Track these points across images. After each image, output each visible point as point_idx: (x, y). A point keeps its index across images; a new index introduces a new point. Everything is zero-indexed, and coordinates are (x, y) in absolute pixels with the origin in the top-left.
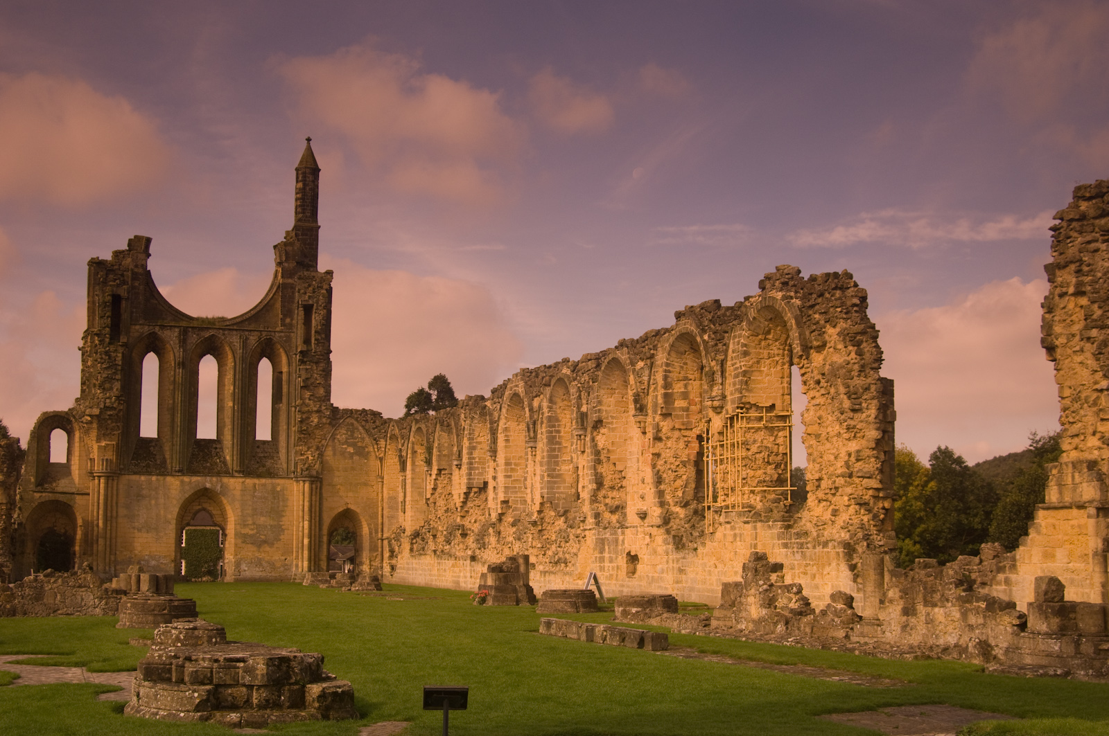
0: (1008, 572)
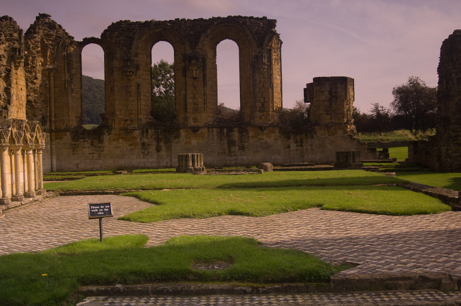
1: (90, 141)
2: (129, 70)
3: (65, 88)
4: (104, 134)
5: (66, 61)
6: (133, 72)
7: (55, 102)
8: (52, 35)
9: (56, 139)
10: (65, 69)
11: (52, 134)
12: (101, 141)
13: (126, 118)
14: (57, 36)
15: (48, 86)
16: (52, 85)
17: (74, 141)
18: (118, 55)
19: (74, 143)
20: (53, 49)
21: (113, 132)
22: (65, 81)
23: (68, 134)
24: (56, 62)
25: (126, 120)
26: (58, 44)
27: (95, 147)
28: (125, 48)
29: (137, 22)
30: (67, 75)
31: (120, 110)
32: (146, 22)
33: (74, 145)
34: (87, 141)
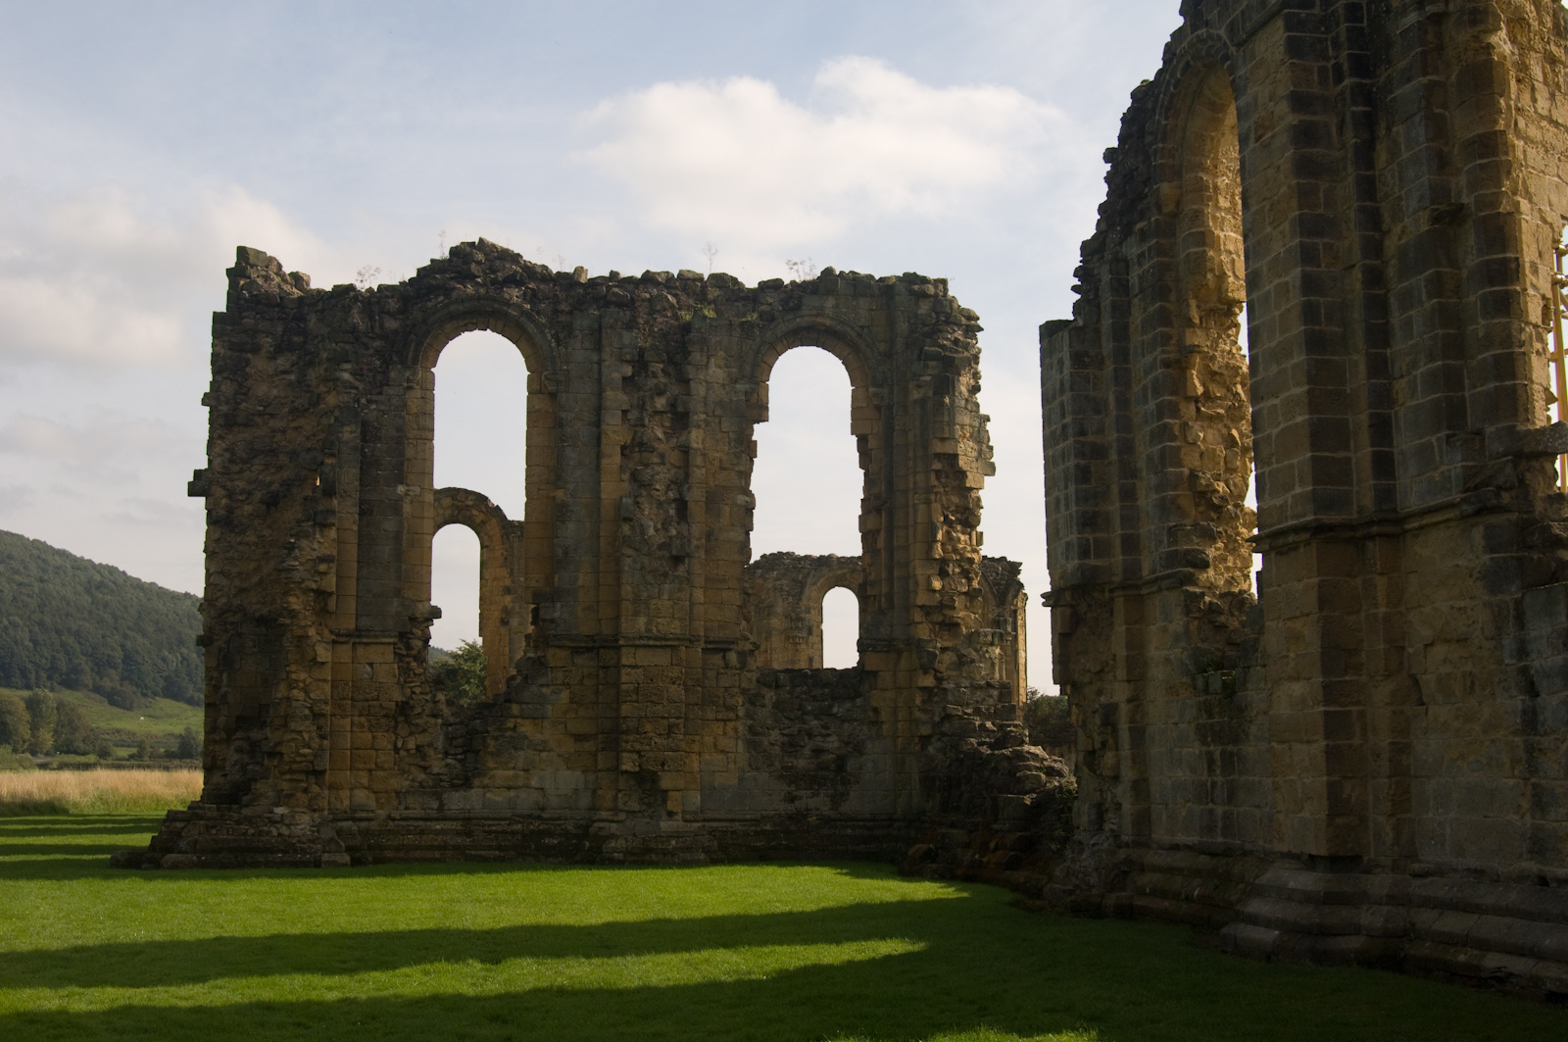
29: (806, 556)
32: (822, 557)
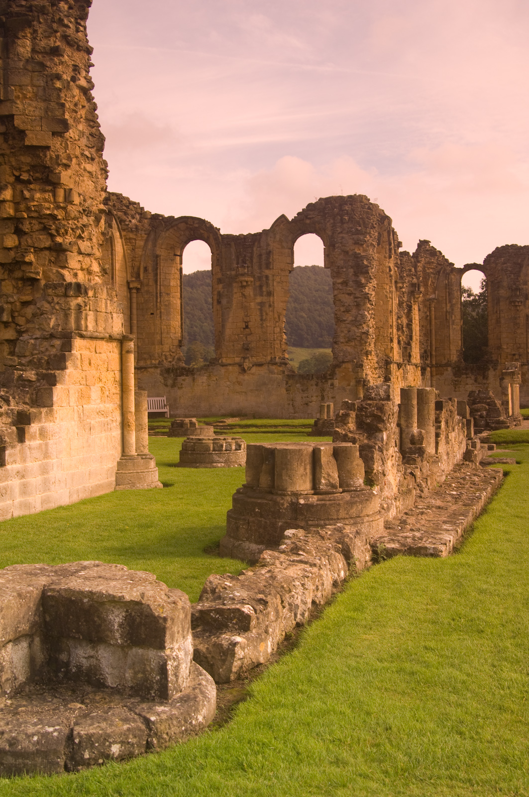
0: (44, 420)
1: (473, 377)
2: (518, 300)
3: (446, 319)
4: (489, 369)
5: (447, 290)
6: (521, 302)
7: (435, 335)
8: (433, 263)
9: (436, 375)
10: (446, 299)
11: (432, 369)
12: (485, 377)
13: (514, 353)
14: (438, 264)
15: (429, 318)
16: (433, 317)
17: (456, 377)
18: (505, 284)
19: (456, 379)
20: (434, 278)
21: (499, 368)
22: (447, 312)
23: (449, 369)
24: (437, 292)
25: (514, 355)
26: (439, 272)
27: (479, 383)
28: (512, 275)
30: (449, 305)
31: (507, 344)
33: (456, 381)
34: (470, 377)
